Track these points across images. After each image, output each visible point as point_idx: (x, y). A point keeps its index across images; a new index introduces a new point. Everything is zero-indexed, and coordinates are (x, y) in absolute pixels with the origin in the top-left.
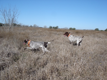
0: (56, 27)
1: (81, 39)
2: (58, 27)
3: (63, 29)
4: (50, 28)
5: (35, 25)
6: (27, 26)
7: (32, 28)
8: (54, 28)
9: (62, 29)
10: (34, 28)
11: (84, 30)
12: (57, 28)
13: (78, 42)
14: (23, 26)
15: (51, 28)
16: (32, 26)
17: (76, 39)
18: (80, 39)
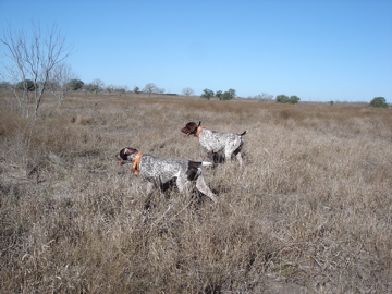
0: (226, 93)
1: (237, 142)
2: (233, 91)
3: (255, 99)
4: (203, 96)
5: (149, 87)
6: (123, 91)
7: (141, 96)
8: (219, 95)
9: (249, 99)
10: (147, 96)
11: (332, 102)
12: (229, 96)
13: (228, 152)
14: (109, 90)
15: (208, 95)
16: (140, 90)
17: (222, 141)
18: (235, 142)
